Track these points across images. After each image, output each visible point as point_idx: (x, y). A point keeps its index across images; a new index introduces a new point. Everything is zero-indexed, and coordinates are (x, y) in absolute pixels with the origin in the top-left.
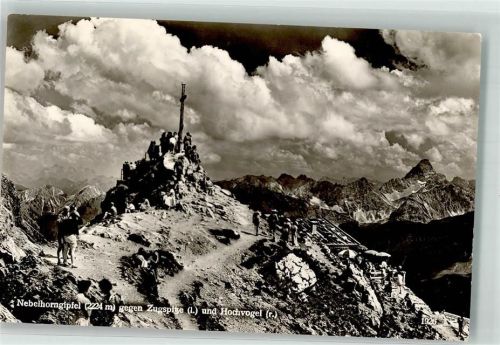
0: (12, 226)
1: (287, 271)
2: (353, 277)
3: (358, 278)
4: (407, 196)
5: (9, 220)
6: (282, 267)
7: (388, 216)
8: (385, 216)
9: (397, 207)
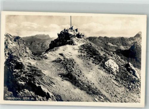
0: (24, 52)
1: (109, 65)
2: (130, 67)
3: (132, 67)
4: (135, 42)
5: (23, 51)
6: (108, 64)
7: (130, 48)
8: (129, 48)
9: (132, 45)
